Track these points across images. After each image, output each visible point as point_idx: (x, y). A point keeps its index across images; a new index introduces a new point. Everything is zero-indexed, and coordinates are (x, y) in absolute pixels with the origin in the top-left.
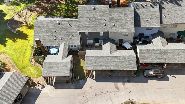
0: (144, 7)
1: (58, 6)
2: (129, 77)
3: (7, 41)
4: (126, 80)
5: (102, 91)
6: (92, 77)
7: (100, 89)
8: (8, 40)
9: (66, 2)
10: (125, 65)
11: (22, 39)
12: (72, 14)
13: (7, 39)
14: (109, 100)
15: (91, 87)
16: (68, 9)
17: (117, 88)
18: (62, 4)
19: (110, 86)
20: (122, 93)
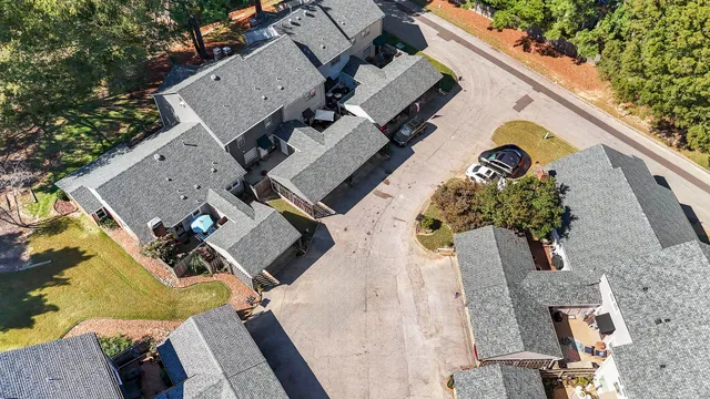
0: (298, 25)
1: (59, 137)
2: (381, 166)
3: (41, 296)
4: (383, 173)
5: (370, 220)
6: (326, 214)
7: (361, 219)
8: (43, 292)
9: (66, 117)
10: (366, 146)
11: (73, 265)
12: (118, 135)
13: (34, 294)
14: (396, 223)
15: (346, 230)
16: (94, 128)
17: (385, 196)
18: (60, 126)
19: (370, 201)
20: (402, 196)
